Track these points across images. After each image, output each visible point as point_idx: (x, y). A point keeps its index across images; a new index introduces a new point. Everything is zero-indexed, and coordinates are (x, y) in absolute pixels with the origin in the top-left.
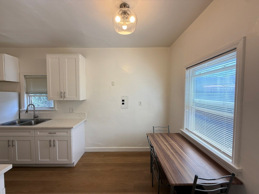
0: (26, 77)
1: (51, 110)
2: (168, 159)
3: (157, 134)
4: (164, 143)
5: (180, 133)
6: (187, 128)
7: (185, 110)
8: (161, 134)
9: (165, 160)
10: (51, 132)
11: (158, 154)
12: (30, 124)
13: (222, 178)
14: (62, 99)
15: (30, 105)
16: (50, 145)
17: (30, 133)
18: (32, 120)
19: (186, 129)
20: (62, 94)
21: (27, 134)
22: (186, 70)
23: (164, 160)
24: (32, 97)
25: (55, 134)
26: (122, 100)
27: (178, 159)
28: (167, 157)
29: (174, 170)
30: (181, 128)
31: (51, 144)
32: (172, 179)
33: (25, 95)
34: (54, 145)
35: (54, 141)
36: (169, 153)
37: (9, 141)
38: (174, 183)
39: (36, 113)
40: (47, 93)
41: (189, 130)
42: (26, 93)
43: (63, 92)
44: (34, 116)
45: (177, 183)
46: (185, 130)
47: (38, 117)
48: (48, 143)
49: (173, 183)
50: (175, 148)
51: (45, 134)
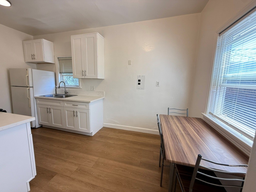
0: (59, 59)
1: (77, 88)
2: (174, 139)
3: (171, 116)
4: (176, 124)
5: (202, 118)
6: (212, 112)
7: (211, 90)
8: (176, 117)
9: (171, 138)
10: (75, 105)
11: (165, 132)
12: (62, 97)
13: (240, 166)
14: (83, 77)
15: (61, 82)
16: (74, 116)
17: (60, 104)
18: (64, 95)
19: (210, 113)
20: (84, 73)
21: (58, 104)
22: (218, 37)
23: (169, 138)
24: (64, 76)
25: (77, 106)
26: (139, 80)
27: (187, 140)
28: (174, 136)
29: (178, 149)
30: (203, 113)
31: (75, 114)
32: (170, 156)
33: (59, 74)
34: (77, 116)
35: (76, 112)
36: (178, 133)
37: (47, 108)
38: (171, 160)
39: (67, 89)
40: (72, 73)
41: (213, 114)
42: (60, 73)
43: (84, 71)
44: (65, 91)
45: (175, 160)
46: (208, 114)
47: (68, 93)
48: (73, 113)
49: (169, 159)
50: (188, 130)
51: (70, 105)
